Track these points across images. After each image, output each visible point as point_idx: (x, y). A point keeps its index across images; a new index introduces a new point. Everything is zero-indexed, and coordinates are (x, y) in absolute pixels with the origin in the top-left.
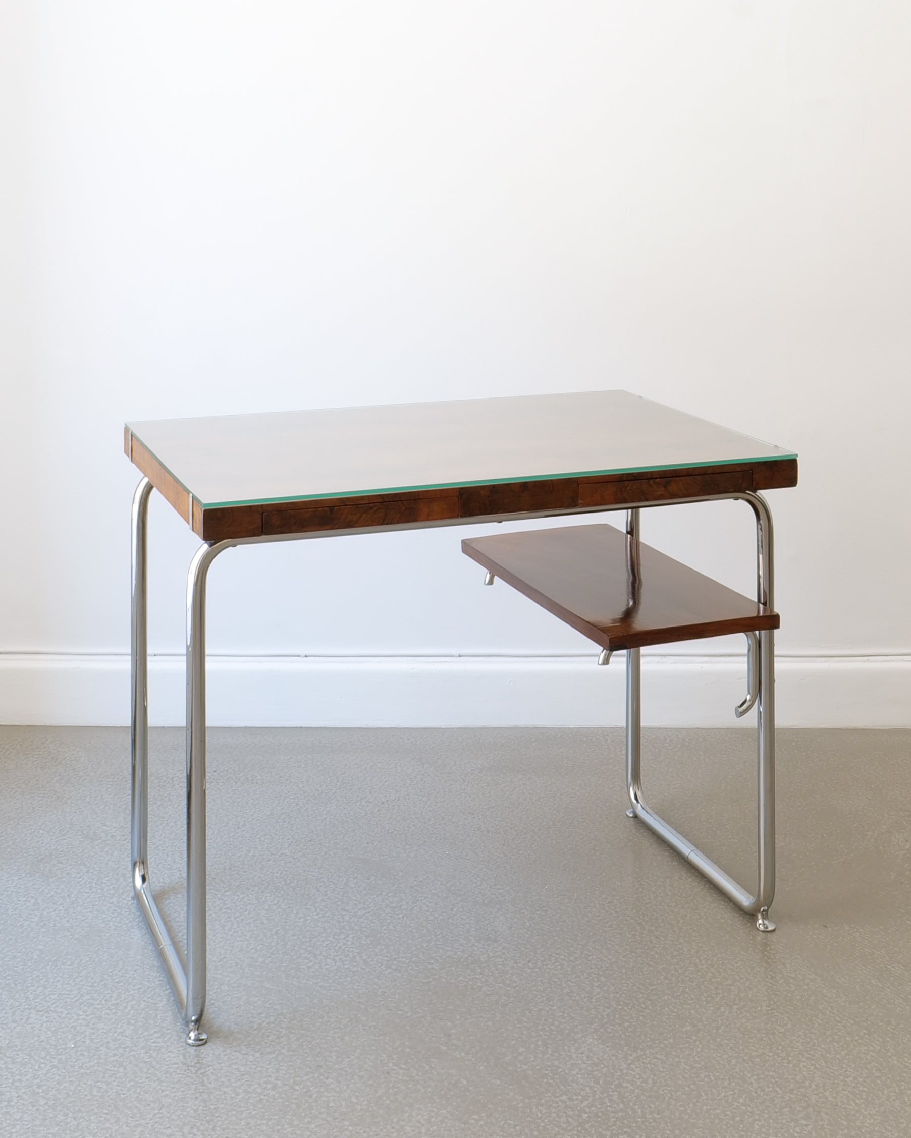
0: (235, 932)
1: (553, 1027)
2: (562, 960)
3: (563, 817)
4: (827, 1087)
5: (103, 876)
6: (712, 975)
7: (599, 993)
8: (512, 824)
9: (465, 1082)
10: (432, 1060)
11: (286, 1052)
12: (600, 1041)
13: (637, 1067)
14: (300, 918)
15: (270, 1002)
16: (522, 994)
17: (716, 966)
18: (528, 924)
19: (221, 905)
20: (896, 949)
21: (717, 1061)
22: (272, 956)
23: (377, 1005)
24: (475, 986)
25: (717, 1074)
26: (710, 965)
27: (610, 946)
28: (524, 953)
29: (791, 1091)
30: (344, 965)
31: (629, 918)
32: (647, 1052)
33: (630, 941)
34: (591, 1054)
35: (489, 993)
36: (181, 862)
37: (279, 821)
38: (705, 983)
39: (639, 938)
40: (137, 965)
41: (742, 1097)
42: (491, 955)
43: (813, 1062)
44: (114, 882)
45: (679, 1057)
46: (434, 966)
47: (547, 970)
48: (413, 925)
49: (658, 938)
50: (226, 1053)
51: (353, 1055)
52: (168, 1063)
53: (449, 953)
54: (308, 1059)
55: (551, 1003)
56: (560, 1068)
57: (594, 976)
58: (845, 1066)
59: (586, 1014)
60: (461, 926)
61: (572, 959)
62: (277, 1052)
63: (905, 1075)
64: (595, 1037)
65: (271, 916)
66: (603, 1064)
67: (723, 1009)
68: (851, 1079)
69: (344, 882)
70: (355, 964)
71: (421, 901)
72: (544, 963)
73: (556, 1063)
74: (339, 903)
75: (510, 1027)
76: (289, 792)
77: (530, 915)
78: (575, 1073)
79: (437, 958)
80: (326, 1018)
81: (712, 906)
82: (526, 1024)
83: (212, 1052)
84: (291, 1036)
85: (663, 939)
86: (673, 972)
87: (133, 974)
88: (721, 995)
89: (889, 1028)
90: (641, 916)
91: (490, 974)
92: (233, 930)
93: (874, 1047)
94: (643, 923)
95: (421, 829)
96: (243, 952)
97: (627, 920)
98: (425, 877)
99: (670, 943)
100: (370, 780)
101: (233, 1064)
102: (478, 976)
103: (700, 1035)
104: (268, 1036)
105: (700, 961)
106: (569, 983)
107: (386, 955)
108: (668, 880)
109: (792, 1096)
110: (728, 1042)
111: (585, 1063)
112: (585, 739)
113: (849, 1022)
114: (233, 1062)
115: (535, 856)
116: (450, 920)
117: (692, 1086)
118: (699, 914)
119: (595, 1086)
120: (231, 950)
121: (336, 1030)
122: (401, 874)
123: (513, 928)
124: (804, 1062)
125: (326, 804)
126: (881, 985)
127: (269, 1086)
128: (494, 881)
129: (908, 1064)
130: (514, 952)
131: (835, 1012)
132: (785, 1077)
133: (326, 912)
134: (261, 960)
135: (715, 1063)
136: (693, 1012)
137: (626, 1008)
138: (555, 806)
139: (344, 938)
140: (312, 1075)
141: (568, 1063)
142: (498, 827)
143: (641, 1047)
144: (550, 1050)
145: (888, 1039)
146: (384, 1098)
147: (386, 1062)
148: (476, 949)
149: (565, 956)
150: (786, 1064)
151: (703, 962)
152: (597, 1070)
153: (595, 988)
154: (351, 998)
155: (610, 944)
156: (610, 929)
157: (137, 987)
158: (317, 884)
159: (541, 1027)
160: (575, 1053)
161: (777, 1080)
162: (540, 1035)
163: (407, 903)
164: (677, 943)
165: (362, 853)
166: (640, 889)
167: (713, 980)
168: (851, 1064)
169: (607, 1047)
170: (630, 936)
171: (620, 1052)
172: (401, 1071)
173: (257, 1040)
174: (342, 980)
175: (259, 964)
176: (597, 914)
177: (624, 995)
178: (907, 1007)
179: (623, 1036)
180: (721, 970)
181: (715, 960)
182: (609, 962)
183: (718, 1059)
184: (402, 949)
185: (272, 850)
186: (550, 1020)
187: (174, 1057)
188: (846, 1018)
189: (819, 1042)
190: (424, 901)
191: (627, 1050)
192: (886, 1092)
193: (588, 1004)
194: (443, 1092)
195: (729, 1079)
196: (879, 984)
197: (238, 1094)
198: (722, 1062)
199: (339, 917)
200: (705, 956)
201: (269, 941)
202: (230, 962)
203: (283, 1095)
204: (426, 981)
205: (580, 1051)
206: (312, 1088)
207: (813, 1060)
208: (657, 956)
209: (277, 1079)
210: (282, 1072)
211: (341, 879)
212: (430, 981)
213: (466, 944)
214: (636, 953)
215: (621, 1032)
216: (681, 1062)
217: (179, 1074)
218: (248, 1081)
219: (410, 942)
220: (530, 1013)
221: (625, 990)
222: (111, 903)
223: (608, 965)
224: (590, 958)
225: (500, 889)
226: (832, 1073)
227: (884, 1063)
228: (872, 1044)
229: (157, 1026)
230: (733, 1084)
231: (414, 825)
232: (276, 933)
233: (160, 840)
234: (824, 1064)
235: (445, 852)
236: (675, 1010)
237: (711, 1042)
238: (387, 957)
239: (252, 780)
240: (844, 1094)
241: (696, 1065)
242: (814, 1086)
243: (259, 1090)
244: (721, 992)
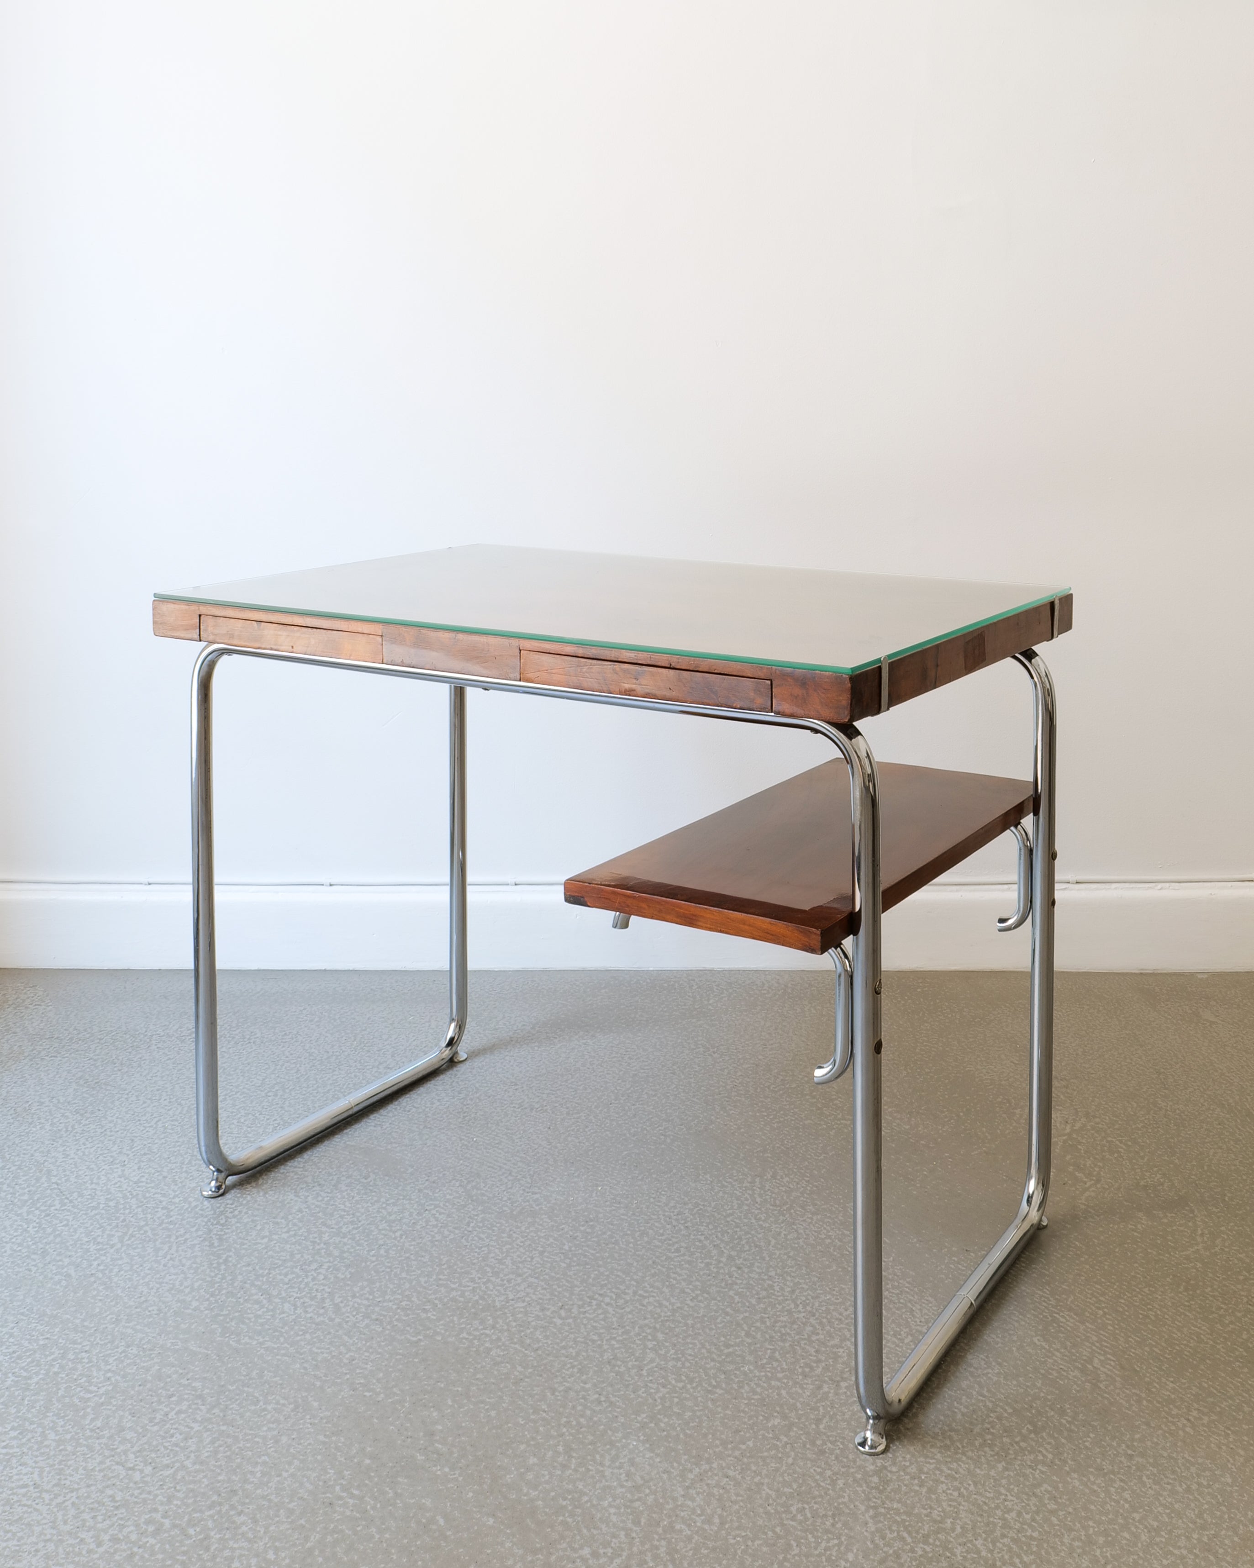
0: (171, 1259)
1: (582, 1420)
2: (607, 1304)
3: (629, 1089)
4: (978, 1531)
5: (21, 1174)
6: (811, 1328)
7: (652, 1361)
8: (563, 1099)
9: (442, 1522)
10: (400, 1479)
11: (190, 1466)
12: (648, 1446)
13: (698, 1493)
14: (263, 1238)
15: (189, 1376)
16: (545, 1362)
17: (817, 1315)
18: (566, 1247)
19: (164, 1217)
20: (1064, 1287)
21: (816, 1481)
22: (211, 1299)
23: (339, 1381)
24: (482, 1349)
25: (816, 1506)
26: (810, 1312)
27: (674, 1282)
28: (556, 1293)
29: (926, 1537)
30: (306, 1312)
31: (702, 1238)
32: (715, 1465)
33: (701, 1273)
34: (633, 1469)
35: (499, 1359)
36: (129, 1152)
37: (269, 1094)
38: (803, 1342)
39: (715, 1270)
40: (22, 1314)
41: (852, 1551)
42: (511, 1297)
43: (956, 1484)
44: (33, 1182)
45: (760, 1474)
46: (429, 1315)
47: (585, 1321)
48: (412, 1248)
49: (739, 1268)
50: (104, 1466)
51: (287, 1471)
52: (13, 1485)
53: (454, 1294)
54: (220, 1478)
55: (584, 1377)
56: (585, 1494)
57: (649, 1331)
58: (1003, 1491)
59: (632, 1396)
60: (477, 1250)
61: (621, 1302)
62: (177, 1465)
63: (1092, 1507)
64: (642, 1438)
65: (226, 1234)
66: (649, 1488)
67: (825, 1388)
68: (1014, 1514)
69: (333, 1182)
70: (322, 1311)
71: (430, 1211)
72: (581, 1310)
73: (580, 1485)
74: (320, 1214)
75: (520, 1420)
76: (291, 1054)
77: (571, 1233)
78: (606, 1503)
79: (436, 1302)
80: (261, 1403)
81: (815, 1218)
82: (544, 1415)
83: (84, 1464)
84: (205, 1435)
85: (746, 1270)
86: (758, 1324)
87: (13, 1328)
88: (823, 1364)
89: (1064, 1421)
90: (719, 1234)
91: (505, 1327)
92: (169, 1257)
93: (1044, 1456)
94: (722, 1246)
95: (447, 1105)
96: (173, 1292)
97: (700, 1241)
98: (441, 1175)
99: (757, 1277)
100: (395, 1039)
101: (108, 1487)
102: (487, 1332)
103: (792, 1434)
104: (172, 1436)
105: (797, 1306)
106: (613, 1342)
107: (367, 1296)
108: (758, 1180)
109: (928, 1549)
110: (832, 1447)
111: (622, 1486)
112: (666, 985)
113: (1005, 1411)
114: (109, 1482)
115: (587, 1144)
116: (463, 1240)
117: (778, 1529)
118: (796, 1231)
119: (635, 1528)
120: (158, 1289)
121: (271, 1425)
122: (410, 1170)
123: (546, 1254)
124: (942, 1482)
125: (334, 1071)
126: (1047, 1347)
127: (151, 1528)
128: (529, 1181)
129: (1095, 1487)
130: (542, 1292)
131: (985, 1392)
132: (916, 1511)
133: (300, 1228)
134: (195, 1304)
135: (813, 1485)
136: (784, 1392)
137: (689, 1386)
138: (621, 1073)
139: (316, 1269)
140: (218, 1508)
141: (598, 1486)
142: (545, 1103)
143: (706, 1455)
144: (574, 1461)
145: (1063, 1441)
146: (317, 1553)
147: (332, 1483)
148: (491, 1287)
149: (611, 1298)
150: (917, 1488)
151: (801, 1307)
152: (639, 1499)
153: (648, 1351)
154: (305, 1368)
155: (675, 1279)
156: (677, 1254)
157: (11, 1350)
158: (298, 1185)
159: (565, 1419)
160: (609, 1467)
161: (904, 1517)
162: (562, 1435)
163: (411, 1215)
164: (766, 1277)
165: (365, 1140)
166: (721, 1194)
167: (814, 1338)
168: (1012, 1487)
169: (658, 1455)
170: (702, 1265)
171: (675, 1465)
172: (351, 1501)
173: (155, 1443)
174: (299, 1338)
175: (189, 1311)
176: (661, 1231)
177: (687, 1364)
178: (1087, 1384)
179: (682, 1436)
180: (824, 1320)
181: (817, 1304)
182: (671, 1307)
183: (818, 1477)
184: (391, 1286)
185: (250, 1135)
186: (579, 1408)
187: (26, 1474)
188: (1001, 1404)
189: (963, 1447)
190: (434, 1212)
191: (686, 1461)
192: (1066, 1540)
193: (636, 1378)
194: (405, 1541)
195: (833, 1516)
196: (1044, 1344)
197: (99, 1544)
198: (822, 1484)
199: (316, 1235)
200: (804, 1299)
201: (213, 1274)
202: (150, 1309)
203: (167, 1546)
204: (414, 1339)
205: (617, 1464)
206: (212, 1534)
207: (956, 1479)
208: (737, 1298)
209: (165, 1516)
210: (175, 1502)
211: (331, 1178)
212: (420, 1340)
213: (480, 1278)
214: (708, 1293)
215: (678, 1429)
216: (762, 1484)
217: (25, 1505)
218: (121, 1519)
219: (404, 1275)
220: (553, 1394)
221: (690, 1355)
222: (18, 1215)
223: (669, 1313)
224: (645, 1302)
225: (536, 1193)
226: (985, 1503)
227: (1060, 1485)
228: (1040, 1449)
229: (18, 1417)
230: (839, 1525)
231: (439, 1100)
232: (226, 1261)
233: (111, 1122)
234: (972, 1488)
235: (473, 1139)
236: (759, 1390)
237: (808, 1446)
238: (368, 1299)
239: (249, 1039)
240: (1004, 1544)
241: (786, 1490)
242: (959, 1530)
243: (134, 1537)
244: (823, 1358)
